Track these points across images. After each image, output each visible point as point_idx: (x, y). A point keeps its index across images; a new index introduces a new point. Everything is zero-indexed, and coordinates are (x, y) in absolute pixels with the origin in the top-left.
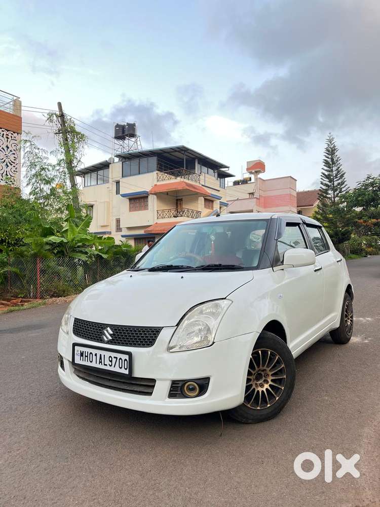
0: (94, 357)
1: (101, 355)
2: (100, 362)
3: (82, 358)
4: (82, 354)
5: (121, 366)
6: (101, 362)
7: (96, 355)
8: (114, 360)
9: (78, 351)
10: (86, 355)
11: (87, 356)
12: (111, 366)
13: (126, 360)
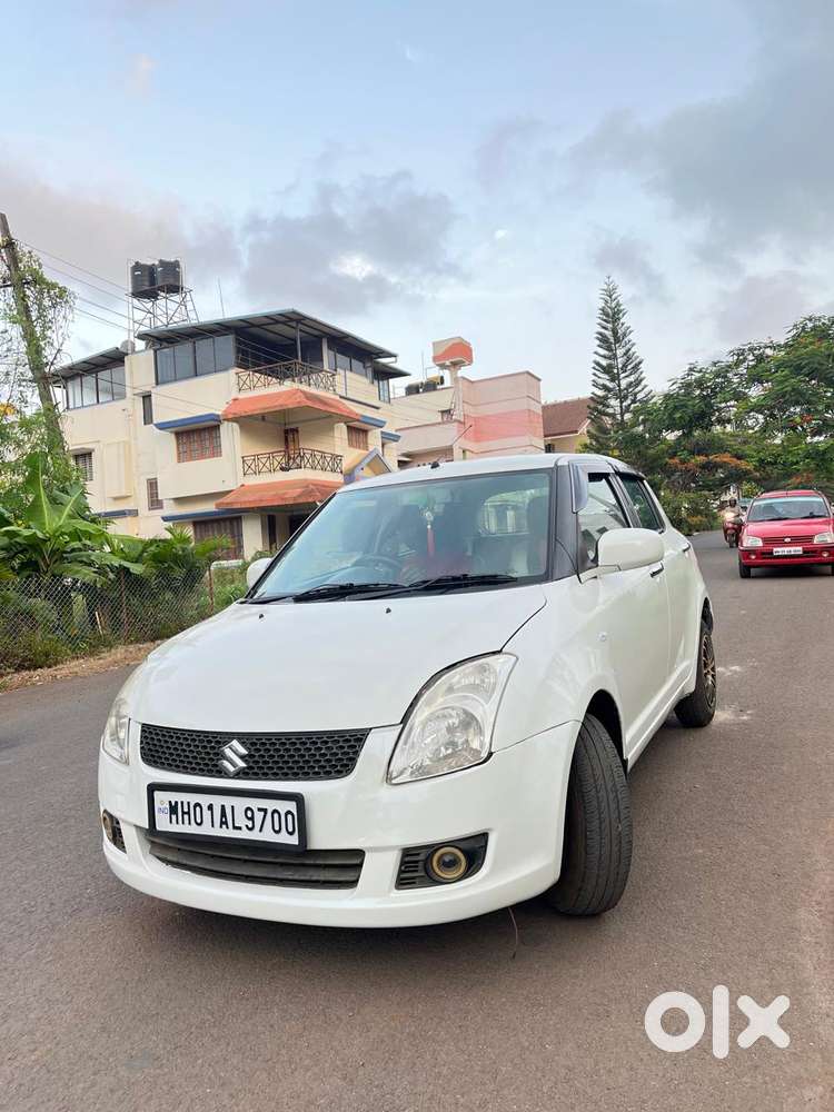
0: (207, 814)
1: (223, 807)
2: (222, 823)
3: (174, 817)
4: (173, 809)
5: (277, 828)
6: (226, 823)
7: (210, 807)
8: (259, 816)
9: (162, 802)
10: (186, 810)
11: (188, 813)
12: (251, 829)
13: (289, 812)
